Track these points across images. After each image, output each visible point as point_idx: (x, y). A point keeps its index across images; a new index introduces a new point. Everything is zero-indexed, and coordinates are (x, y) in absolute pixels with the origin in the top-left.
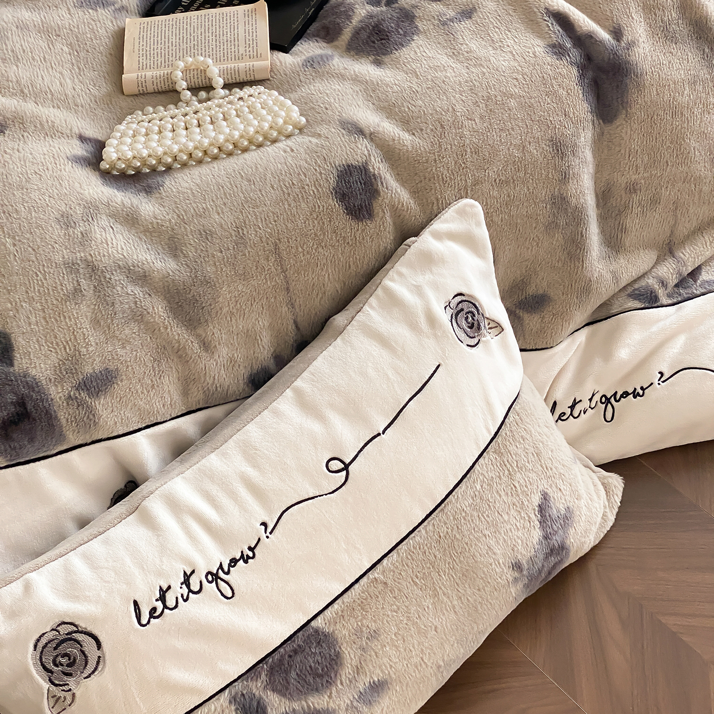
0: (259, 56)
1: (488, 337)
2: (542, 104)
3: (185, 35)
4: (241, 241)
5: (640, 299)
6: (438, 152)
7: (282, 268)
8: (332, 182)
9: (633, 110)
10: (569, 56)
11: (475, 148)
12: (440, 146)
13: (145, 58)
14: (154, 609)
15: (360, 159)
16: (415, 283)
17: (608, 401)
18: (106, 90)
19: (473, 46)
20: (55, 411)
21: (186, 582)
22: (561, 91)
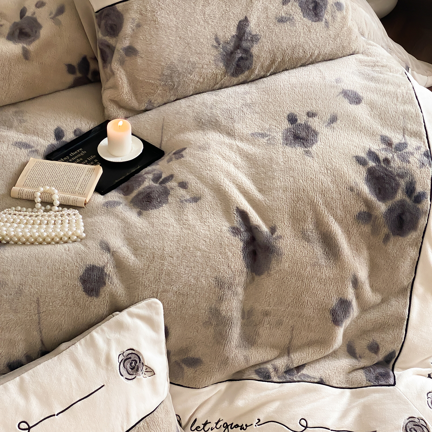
0: (84, 194)
1: (142, 376)
2: (216, 258)
3: (54, 174)
4: (20, 292)
5: (259, 375)
6: (146, 270)
7: (38, 311)
8: (80, 272)
9: (272, 272)
10: (241, 235)
11: (168, 273)
12: (148, 267)
13: (29, 180)
15: (101, 263)
16: (108, 337)
17: (227, 426)
18: (3, 192)
22: (229, 253)
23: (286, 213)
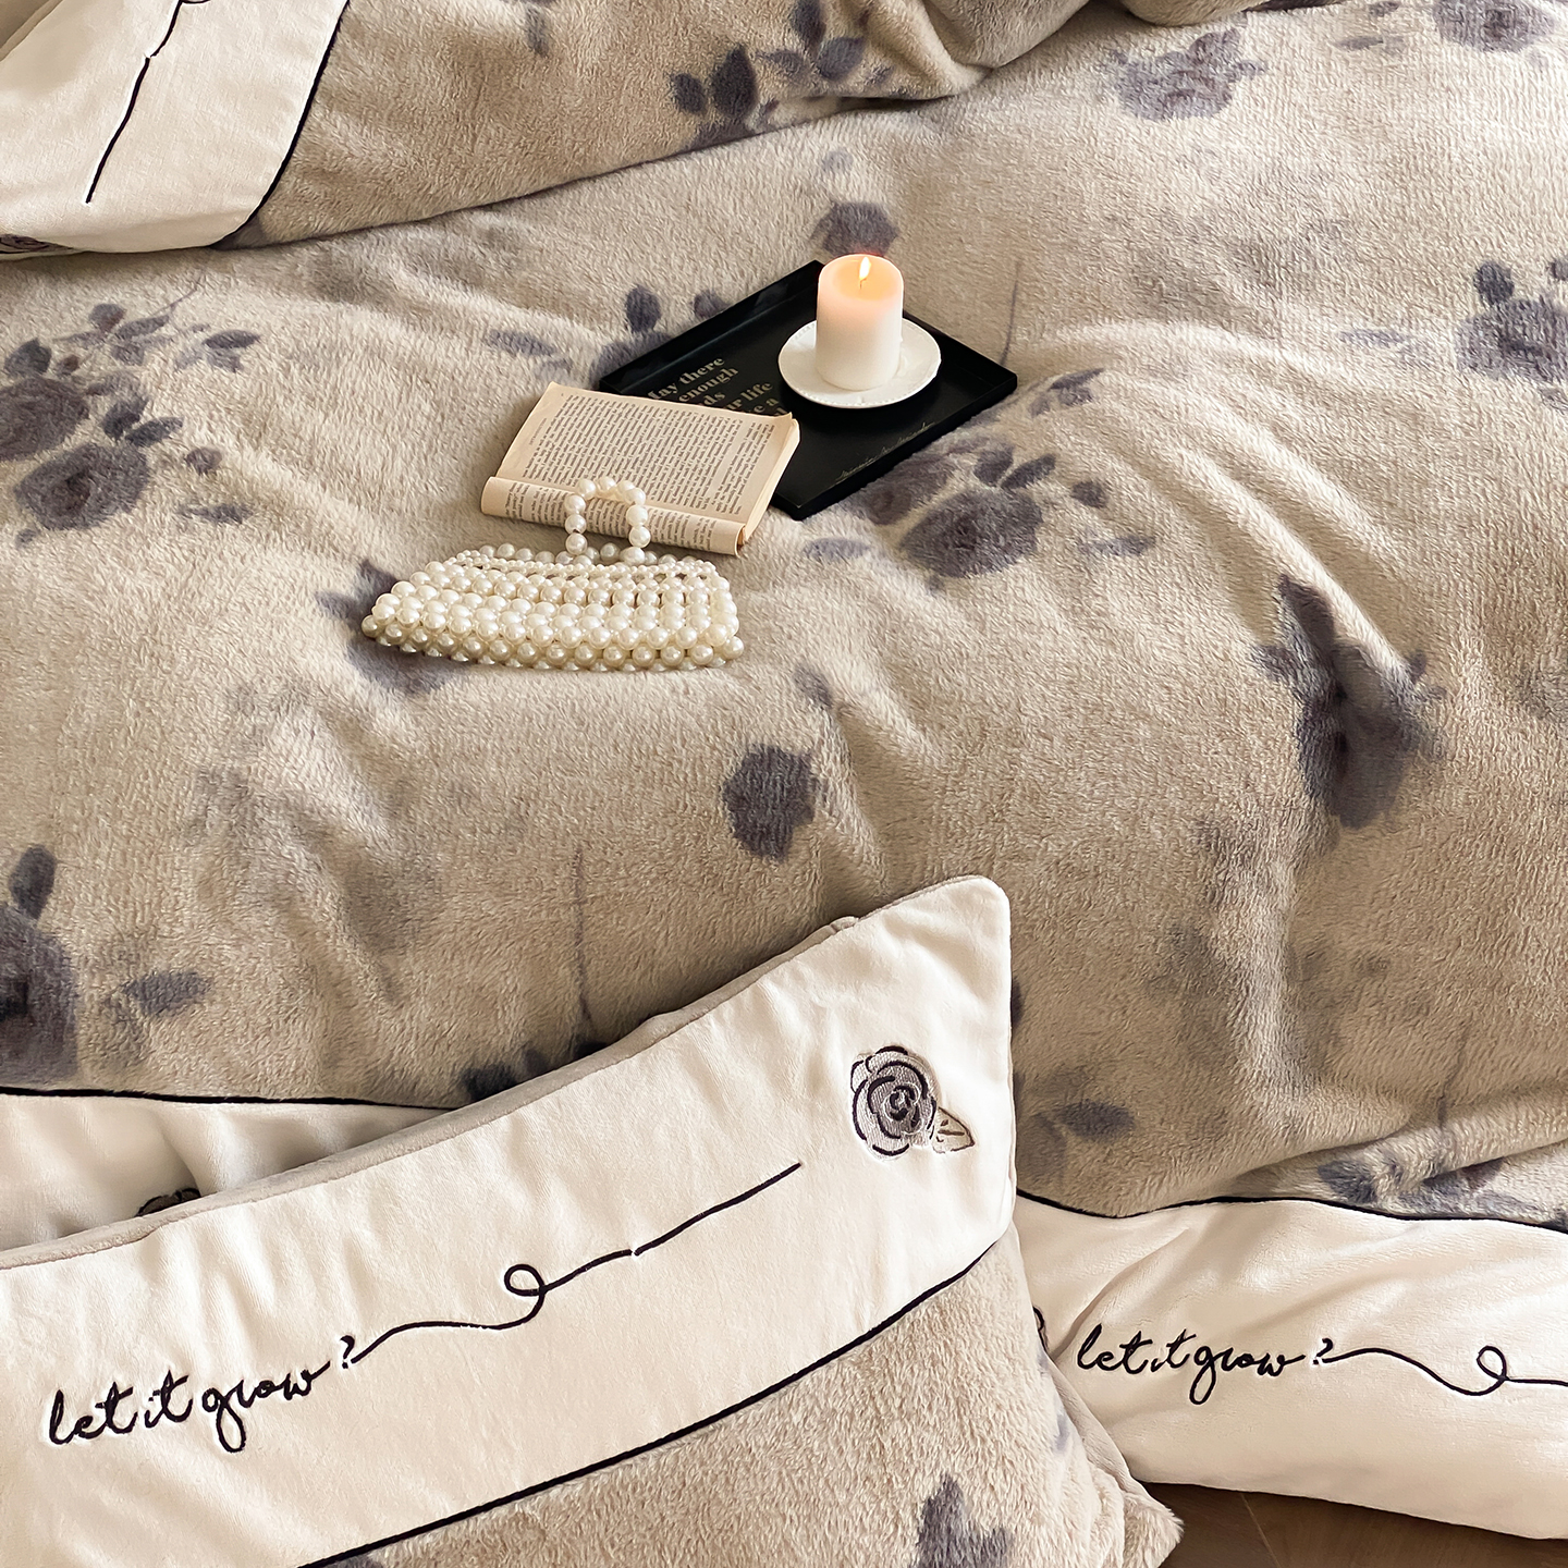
0: (735, 510)
1: (929, 1145)
2: (1203, 749)
3: (631, 438)
4: (518, 824)
5: (1334, 1183)
6: (956, 776)
7: (577, 895)
8: (727, 768)
9: (1403, 819)
10: (1296, 677)
11: (1033, 791)
12: (964, 766)
13: (544, 457)
14: (87, 1420)
15: (799, 744)
16: (817, 1000)
17: (1210, 1361)
18: (454, 496)
19: (1115, 606)
20: (73, 1018)
21: (165, 1393)
22: (1252, 737)
23: (1465, 606)
